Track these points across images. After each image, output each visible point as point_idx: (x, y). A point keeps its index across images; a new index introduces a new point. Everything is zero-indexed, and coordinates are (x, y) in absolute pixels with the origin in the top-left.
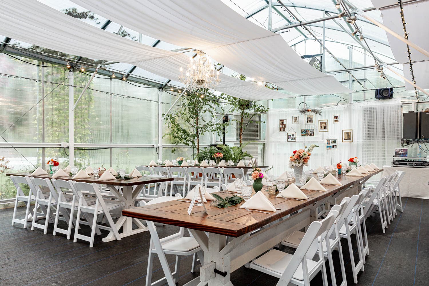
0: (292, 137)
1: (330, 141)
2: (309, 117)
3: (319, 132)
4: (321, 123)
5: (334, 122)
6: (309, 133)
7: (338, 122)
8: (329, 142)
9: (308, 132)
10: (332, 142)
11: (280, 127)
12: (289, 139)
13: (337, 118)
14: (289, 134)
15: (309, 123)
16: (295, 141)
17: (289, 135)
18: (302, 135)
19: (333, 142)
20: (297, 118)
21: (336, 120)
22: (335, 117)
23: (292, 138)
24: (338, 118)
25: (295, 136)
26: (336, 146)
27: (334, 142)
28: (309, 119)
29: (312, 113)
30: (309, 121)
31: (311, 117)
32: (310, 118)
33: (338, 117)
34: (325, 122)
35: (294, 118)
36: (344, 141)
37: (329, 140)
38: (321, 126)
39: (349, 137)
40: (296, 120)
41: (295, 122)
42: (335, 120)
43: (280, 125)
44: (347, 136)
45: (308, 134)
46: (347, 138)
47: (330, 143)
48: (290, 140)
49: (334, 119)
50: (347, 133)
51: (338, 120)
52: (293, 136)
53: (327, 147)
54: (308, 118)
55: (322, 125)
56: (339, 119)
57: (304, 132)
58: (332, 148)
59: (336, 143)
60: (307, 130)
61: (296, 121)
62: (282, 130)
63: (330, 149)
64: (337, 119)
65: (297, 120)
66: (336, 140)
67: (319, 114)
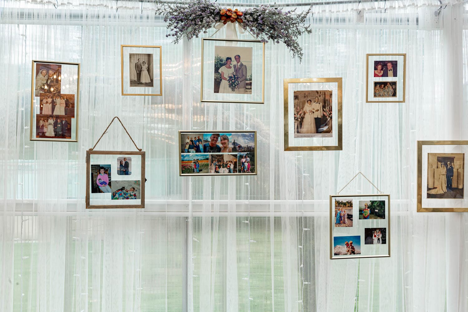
0: (115, 177)
1: (350, 204)
2: (229, 59)
3: (287, 149)
4: (296, 97)
5: (371, 97)
6: (227, 155)
7: (394, 95)
8: (345, 211)
9: (219, 150)
10: (361, 211)
11: (37, 111)
12: (96, 189)
13: (390, 73)
14: (96, 160)
15: (227, 95)
16: (138, 202)
17: (97, 169)
18: (185, 169)
19: (368, 212)
20: (149, 56)
21: (385, 84)
22: (377, 63)
23: (115, 188)
24: (395, 75)
25: (135, 175)
26: (383, 231)
27: (372, 212)
28: (227, 72)
29: (247, 34)
30: (224, 84)
31: (238, 58)
32: (234, 62)
33: (394, 64)
34: (324, 93)
35: (131, 56)
36: (427, 203)
37: (344, 200)
38: (297, 112)
39: (454, 185)
40: (145, 73)
41: (137, 82)
42: (376, 84)
43: (37, 100)
44: (444, 179)
45: (220, 163)
46: (442, 188)
47: (350, 217)
48: (104, 198)
49: (373, 79)
50: (445, 160)
51: (394, 84)
52: (124, 169)
53: (338, 240)
54: (219, 64)
55: (307, 107)
56: (398, 80)
57: (198, 150)
58: (364, 248)
59: (382, 216)
60: (216, 135)
61: (145, 78)
62: (50, 130)
63: (353, 253)
64: (390, 79)
65: (149, 70)
66: (385, 199)
67: (288, 43)
